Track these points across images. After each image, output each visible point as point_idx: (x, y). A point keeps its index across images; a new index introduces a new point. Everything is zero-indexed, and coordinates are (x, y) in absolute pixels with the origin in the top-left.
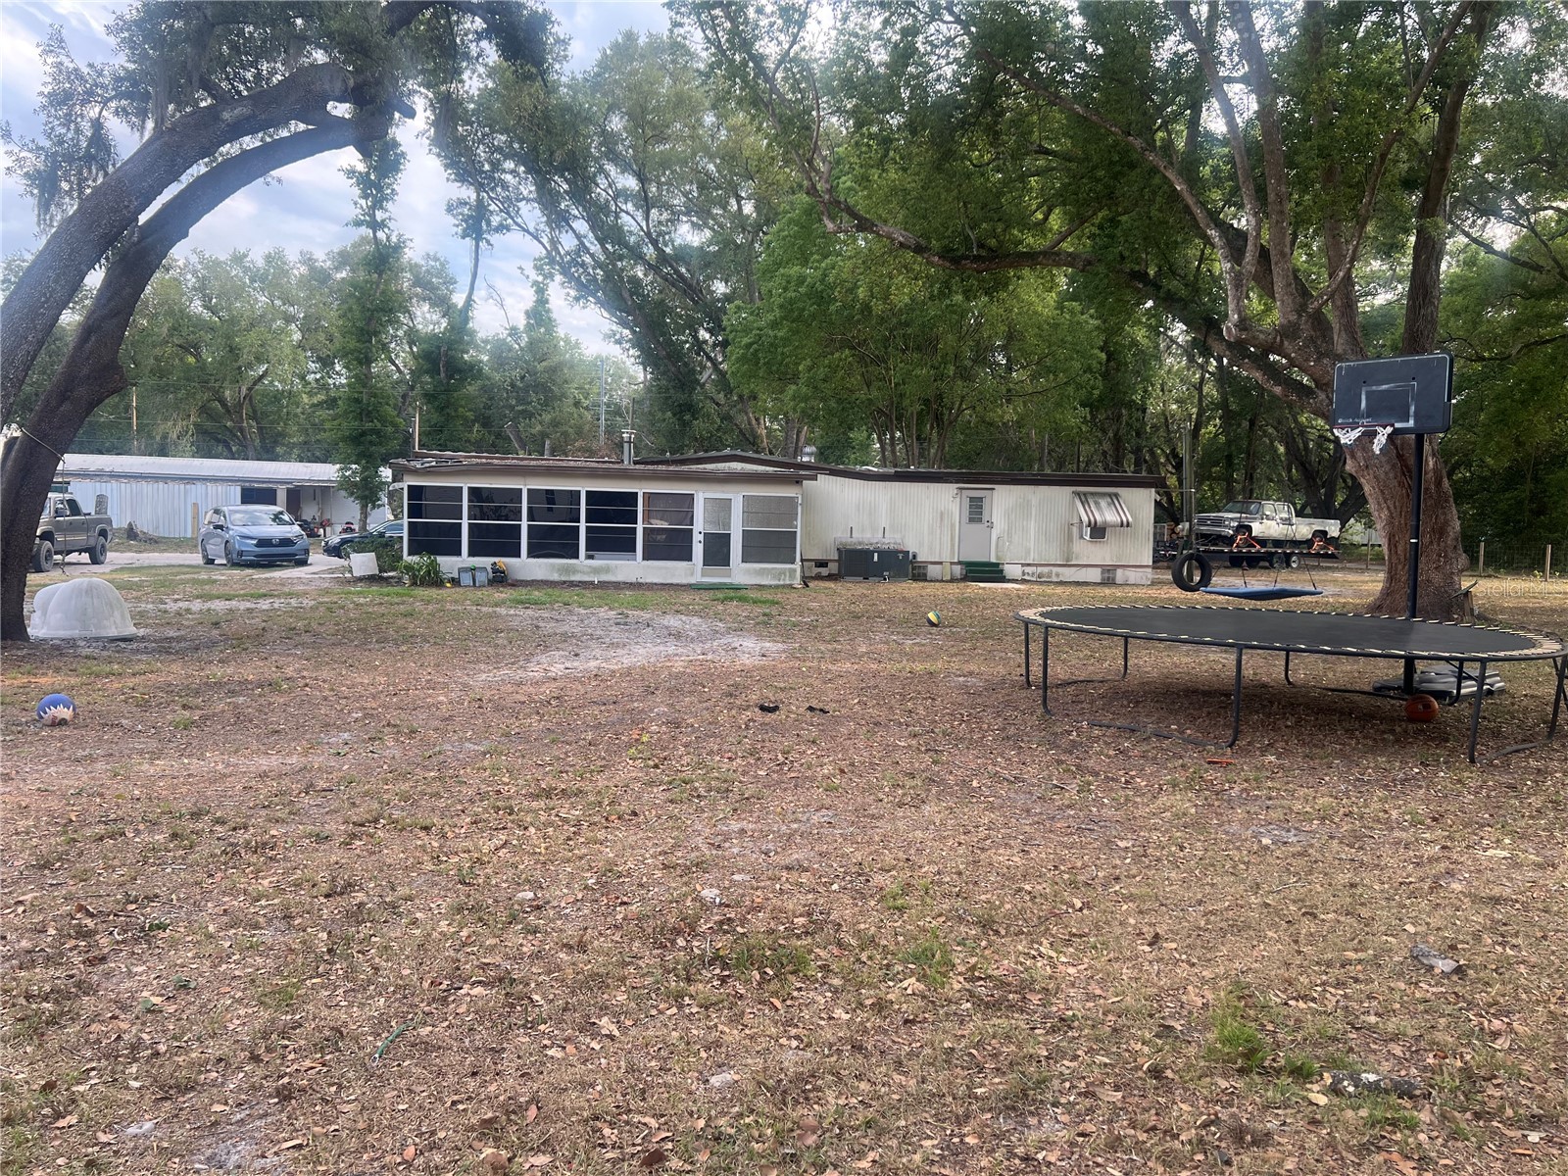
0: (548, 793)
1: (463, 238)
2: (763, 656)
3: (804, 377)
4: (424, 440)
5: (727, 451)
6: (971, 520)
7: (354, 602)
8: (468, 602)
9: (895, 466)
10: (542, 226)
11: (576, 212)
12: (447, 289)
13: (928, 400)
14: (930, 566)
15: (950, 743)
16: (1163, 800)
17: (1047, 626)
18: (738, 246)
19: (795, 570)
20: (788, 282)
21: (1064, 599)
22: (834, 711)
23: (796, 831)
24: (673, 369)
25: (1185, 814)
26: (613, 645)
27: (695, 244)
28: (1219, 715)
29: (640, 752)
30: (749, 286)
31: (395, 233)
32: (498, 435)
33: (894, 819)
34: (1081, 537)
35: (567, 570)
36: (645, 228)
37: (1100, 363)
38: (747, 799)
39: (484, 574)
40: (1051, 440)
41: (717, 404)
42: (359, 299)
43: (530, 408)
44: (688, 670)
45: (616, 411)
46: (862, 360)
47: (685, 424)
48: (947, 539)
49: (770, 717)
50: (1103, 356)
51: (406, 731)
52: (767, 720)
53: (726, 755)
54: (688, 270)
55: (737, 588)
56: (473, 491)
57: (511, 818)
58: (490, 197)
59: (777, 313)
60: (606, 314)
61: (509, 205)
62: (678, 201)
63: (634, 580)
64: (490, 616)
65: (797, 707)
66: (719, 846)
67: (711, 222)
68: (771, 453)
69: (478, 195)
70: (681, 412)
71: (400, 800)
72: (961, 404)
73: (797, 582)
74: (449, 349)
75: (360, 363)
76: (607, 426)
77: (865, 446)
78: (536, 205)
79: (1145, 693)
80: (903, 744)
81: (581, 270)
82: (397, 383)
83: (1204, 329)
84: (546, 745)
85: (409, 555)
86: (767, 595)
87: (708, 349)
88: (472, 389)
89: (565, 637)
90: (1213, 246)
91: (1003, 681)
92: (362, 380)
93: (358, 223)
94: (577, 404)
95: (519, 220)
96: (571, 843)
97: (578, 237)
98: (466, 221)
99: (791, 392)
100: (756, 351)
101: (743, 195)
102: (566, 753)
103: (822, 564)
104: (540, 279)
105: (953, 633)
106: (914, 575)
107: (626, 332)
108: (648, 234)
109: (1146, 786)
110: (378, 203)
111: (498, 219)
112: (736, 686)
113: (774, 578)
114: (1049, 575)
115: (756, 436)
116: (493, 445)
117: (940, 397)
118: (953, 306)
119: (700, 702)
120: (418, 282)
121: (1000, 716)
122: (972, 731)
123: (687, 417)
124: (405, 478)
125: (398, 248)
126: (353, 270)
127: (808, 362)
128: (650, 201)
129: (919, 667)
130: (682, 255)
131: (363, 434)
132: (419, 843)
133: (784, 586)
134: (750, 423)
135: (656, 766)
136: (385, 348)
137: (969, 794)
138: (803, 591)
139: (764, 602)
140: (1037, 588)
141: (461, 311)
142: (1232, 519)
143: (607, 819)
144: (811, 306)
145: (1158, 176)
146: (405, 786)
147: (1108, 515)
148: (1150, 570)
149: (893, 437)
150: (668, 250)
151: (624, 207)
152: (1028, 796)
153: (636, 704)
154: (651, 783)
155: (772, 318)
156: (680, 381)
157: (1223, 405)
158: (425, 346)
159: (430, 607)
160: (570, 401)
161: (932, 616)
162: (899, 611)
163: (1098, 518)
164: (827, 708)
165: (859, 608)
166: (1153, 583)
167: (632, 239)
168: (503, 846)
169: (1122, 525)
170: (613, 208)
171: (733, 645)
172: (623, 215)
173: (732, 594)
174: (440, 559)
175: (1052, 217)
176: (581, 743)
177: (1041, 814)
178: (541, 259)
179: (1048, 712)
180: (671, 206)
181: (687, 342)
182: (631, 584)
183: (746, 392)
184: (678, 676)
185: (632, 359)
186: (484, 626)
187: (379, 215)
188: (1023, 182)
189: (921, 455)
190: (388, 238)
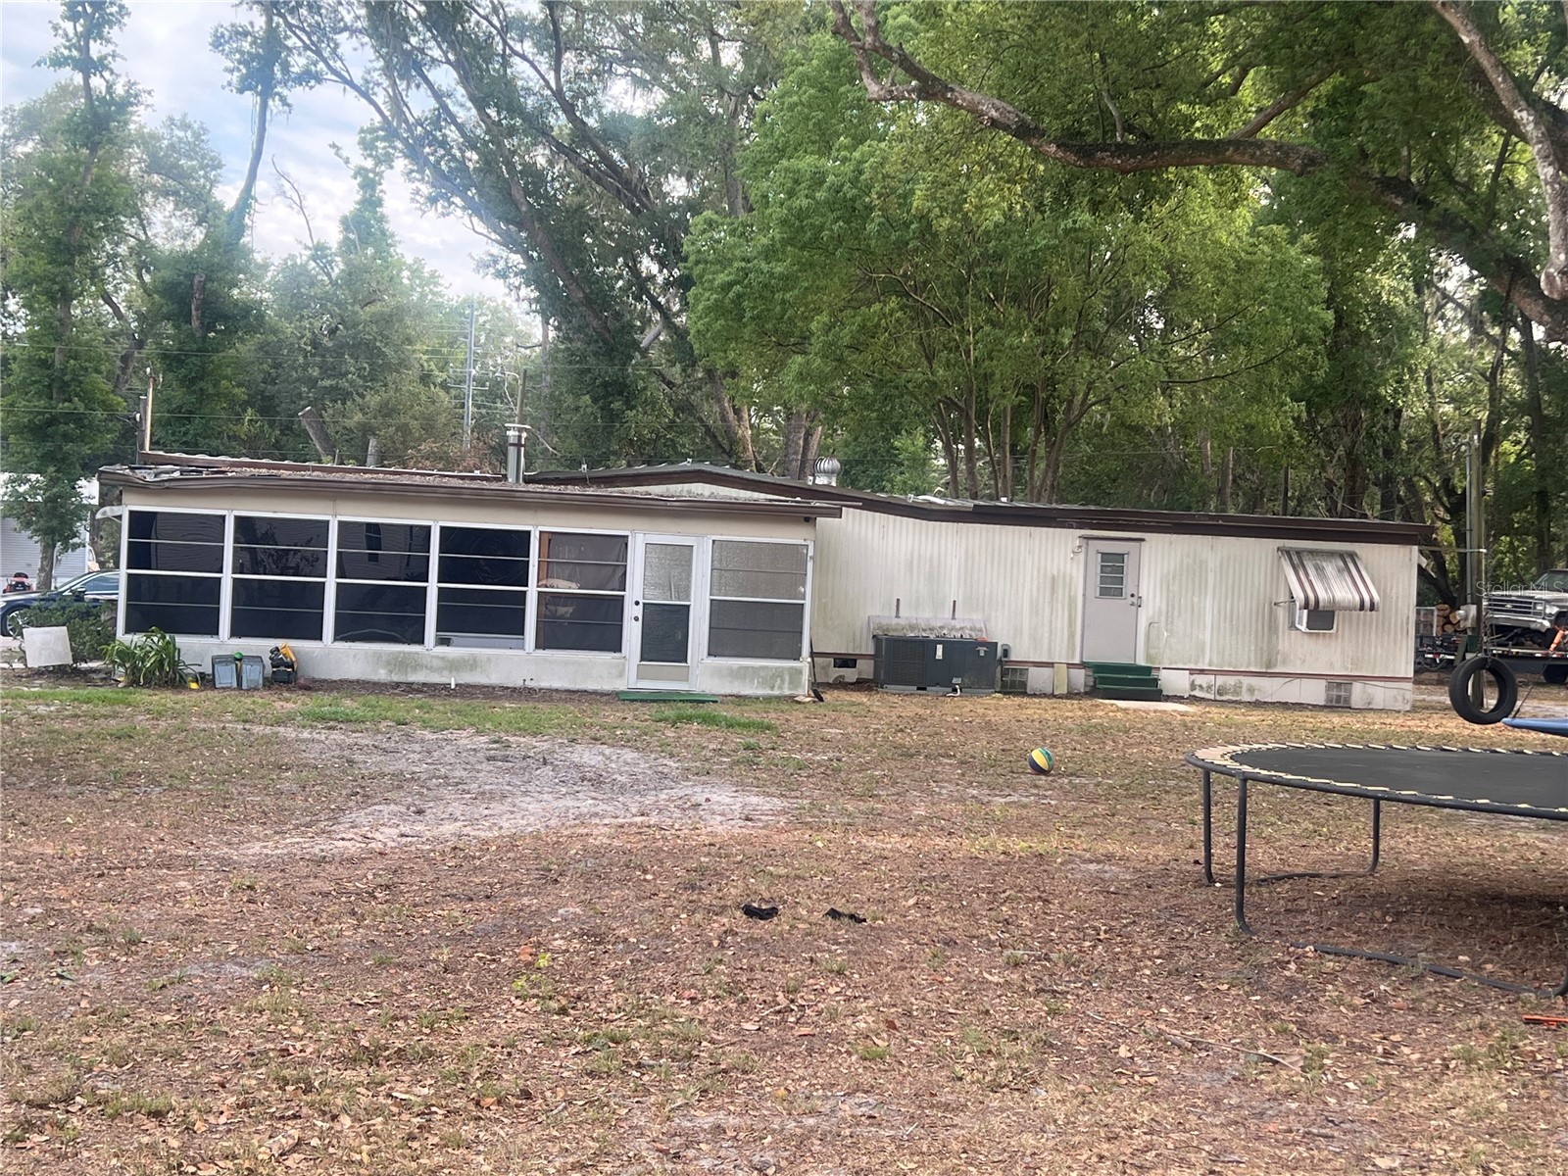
0: (372, 1056)
1: (241, 91)
2: (748, 819)
3: (816, 344)
4: (160, 433)
5: (688, 464)
6: (1104, 592)
7: (28, 713)
8: (229, 716)
9: (974, 496)
10: (376, 75)
11: (437, 53)
12: (206, 177)
13: (1032, 387)
14: (1032, 670)
15: (1078, 980)
16: (1450, 1086)
17: (1246, 778)
18: (712, 119)
19: (800, 672)
20: (797, 182)
21: (1266, 733)
22: (875, 919)
23: (812, 1130)
24: (595, 323)
25: (1489, 1112)
26: (481, 795)
27: (638, 113)
28: (1540, 938)
29: (534, 985)
30: (729, 188)
31: (122, 81)
32: (288, 429)
33: (984, 1112)
34: (1292, 626)
35: (402, 663)
36: (553, 85)
37: (1324, 328)
38: (725, 1071)
39: (258, 668)
40: (1237, 460)
41: (670, 384)
42: (54, 190)
43: (344, 384)
44: (616, 843)
45: (493, 392)
46: (918, 313)
47: (612, 417)
48: (1061, 624)
49: (762, 928)
50: (1329, 316)
51: (120, 940)
52: (757, 932)
53: (687, 994)
54: (625, 157)
55: (698, 701)
56: (240, 522)
57: (308, 1098)
58: (290, 26)
59: (775, 233)
60: (480, 227)
61: (320, 38)
62: (610, 40)
63: (519, 683)
64: (268, 741)
65: (808, 910)
66: (677, 1156)
67: (666, 78)
68: (760, 469)
69: (270, 21)
70: (608, 394)
71: (110, 1063)
72: (1087, 395)
73: (803, 692)
74: (209, 279)
75: (53, 299)
76: (478, 418)
77: (920, 463)
78: (366, 39)
79: (1411, 897)
80: (995, 979)
81: (442, 152)
82: (114, 335)
83: (1506, 277)
84: (368, 970)
85: (128, 630)
86: (750, 714)
87: (654, 290)
88: (245, 348)
89: (400, 781)
90: (1523, 138)
91: (1166, 872)
92: (53, 329)
93: (58, 62)
94: (426, 378)
95: (338, 65)
96: (415, 1145)
97: (438, 95)
98: (246, 63)
99: (795, 367)
100: (739, 296)
101: (721, 32)
102: (403, 985)
103: (846, 661)
104: (369, 163)
105: (1075, 787)
106: (1004, 685)
107: (517, 259)
108: (558, 94)
109: (1420, 1061)
110: (95, 28)
111: (302, 61)
112: (702, 870)
113: (763, 683)
114: (1237, 689)
115: (734, 441)
116: (277, 445)
117: (1051, 382)
118: (1076, 230)
119: (639, 899)
120: (155, 165)
121: (1162, 933)
122: (1115, 958)
123: (616, 405)
124: (125, 498)
125: (124, 105)
126: (44, 142)
127: (824, 318)
128: (563, 39)
129: (1019, 845)
130: (615, 130)
131: (53, 421)
132: (145, 1140)
133: (779, 698)
134: (724, 419)
135: (563, 1011)
136: (95, 275)
137: (1110, 1068)
138: (813, 708)
139: (746, 726)
140: (1216, 713)
141: (231, 215)
142: (1548, 602)
143: (478, 1104)
144: (836, 221)
145: (1432, 18)
146: (121, 1039)
147: (1336, 588)
148: (1409, 686)
149: (970, 448)
150: (592, 122)
151: (518, 47)
152: (1216, 1076)
153: (525, 901)
154: (554, 1041)
155: (765, 241)
156: (605, 342)
157: (1532, 406)
158: (166, 273)
159: (162, 724)
160: (414, 373)
161: (1038, 756)
162: (981, 746)
163: (1323, 595)
164: (861, 913)
165: (911, 739)
166: (1415, 709)
167: (531, 103)
168: (294, 1149)
169: (1362, 608)
170: (500, 48)
171: (694, 800)
172: (516, 60)
173: (689, 709)
174: (181, 640)
175: (1248, 82)
176: (431, 967)
177: (1240, 1107)
178: (372, 130)
179: (1245, 927)
180: (599, 48)
181: (620, 277)
182: (514, 689)
183: (720, 365)
184: (598, 853)
185: (525, 305)
186: (256, 759)
187: (96, 49)
188: (1202, 23)
189: (1017, 479)
190: (110, 87)
